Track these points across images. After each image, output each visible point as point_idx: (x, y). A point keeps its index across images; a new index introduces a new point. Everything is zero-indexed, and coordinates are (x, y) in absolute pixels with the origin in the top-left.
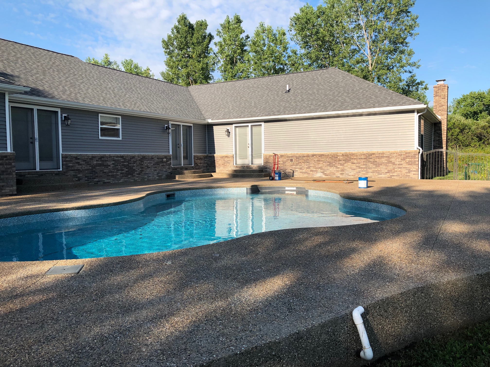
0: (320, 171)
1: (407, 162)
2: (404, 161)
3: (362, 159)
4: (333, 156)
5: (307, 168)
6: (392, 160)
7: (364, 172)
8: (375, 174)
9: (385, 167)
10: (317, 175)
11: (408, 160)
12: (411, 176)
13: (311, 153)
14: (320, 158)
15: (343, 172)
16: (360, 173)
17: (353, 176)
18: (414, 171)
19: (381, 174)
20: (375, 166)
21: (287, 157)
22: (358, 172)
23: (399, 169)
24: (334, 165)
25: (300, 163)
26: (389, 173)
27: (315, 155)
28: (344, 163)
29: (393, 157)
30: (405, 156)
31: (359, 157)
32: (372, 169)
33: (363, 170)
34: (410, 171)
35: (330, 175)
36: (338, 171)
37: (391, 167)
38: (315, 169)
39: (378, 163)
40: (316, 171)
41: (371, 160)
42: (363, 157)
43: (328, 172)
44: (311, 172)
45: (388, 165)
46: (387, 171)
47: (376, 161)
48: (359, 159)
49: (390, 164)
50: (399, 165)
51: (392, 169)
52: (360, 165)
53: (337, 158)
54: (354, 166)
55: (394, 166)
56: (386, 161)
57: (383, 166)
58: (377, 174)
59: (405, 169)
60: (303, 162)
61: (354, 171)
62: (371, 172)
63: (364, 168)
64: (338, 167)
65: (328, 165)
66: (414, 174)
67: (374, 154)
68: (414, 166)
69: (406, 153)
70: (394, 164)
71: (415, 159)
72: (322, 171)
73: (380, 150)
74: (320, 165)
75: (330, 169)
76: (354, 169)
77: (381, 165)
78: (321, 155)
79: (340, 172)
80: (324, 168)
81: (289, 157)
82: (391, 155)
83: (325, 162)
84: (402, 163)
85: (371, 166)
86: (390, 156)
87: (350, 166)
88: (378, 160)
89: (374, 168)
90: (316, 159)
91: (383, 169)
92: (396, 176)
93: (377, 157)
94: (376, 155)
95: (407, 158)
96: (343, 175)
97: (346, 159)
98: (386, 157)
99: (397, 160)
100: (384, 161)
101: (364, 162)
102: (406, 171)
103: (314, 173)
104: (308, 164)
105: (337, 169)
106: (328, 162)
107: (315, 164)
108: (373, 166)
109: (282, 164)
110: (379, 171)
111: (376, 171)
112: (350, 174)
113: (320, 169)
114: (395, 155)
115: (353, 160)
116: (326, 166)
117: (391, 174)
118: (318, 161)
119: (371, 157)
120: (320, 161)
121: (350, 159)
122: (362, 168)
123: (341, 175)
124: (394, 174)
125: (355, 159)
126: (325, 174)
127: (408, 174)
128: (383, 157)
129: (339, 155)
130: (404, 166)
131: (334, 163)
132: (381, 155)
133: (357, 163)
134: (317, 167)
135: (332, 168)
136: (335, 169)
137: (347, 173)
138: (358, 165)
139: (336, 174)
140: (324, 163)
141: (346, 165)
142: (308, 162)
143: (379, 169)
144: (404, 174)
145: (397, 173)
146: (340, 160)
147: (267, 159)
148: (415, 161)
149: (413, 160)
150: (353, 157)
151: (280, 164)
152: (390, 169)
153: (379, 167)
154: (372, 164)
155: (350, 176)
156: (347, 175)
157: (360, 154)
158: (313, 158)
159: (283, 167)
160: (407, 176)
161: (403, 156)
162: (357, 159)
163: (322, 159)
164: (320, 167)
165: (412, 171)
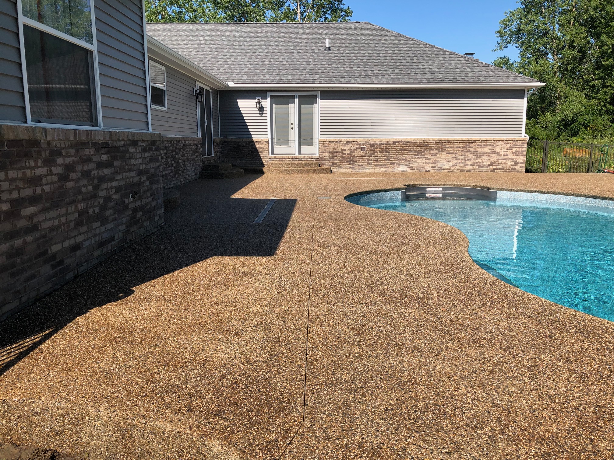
0: (403, 163)
1: (514, 151)
2: (511, 151)
3: (459, 147)
4: (422, 144)
5: (386, 160)
7: (462, 165)
8: (475, 167)
9: (487, 158)
10: (399, 169)
11: (515, 149)
12: (517, 169)
13: (391, 138)
14: (404, 145)
15: (435, 165)
16: (456, 166)
17: (447, 169)
18: (521, 163)
19: (483, 167)
20: (475, 157)
21: (357, 144)
22: (454, 165)
23: (504, 161)
24: (424, 155)
25: (376, 152)
26: (492, 165)
27: (398, 142)
28: (437, 153)
29: (498, 146)
30: (512, 145)
31: (457, 145)
32: (472, 161)
33: (460, 161)
34: (516, 163)
35: (417, 169)
36: (428, 163)
37: (494, 158)
38: (397, 161)
39: (480, 153)
40: (399, 164)
41: (471, 149)
42: (462, 145)
43: (414, 165)
44: (391, 165)
45: (491, 155)
46: (489, 163)
47: (477, 151)
48: (457, 147)
49: (494, 155)
50: (504, 155)
51: (496, 161)
52: (457, 155)
53: (427, 145)
54: (449, 157)
55: (498, 157)
56: (489, 151)
57: (485, 157)
58: (477, 167)
59: (511, 161)
60: (380, 152)
61: (449, 163)
62: (471, 165)
63: (462, 159)
64: (429, 157)
65: (415, 156)
66: (521, 167)
67: (475, 141)
68: (521, 157)
69: (514, 141)
70: (498, 154)
71: (523, 149)
72: (406, 163)
73: (483, 137)
74: (403, 155)
75: (418, 161)
76: (450, 161)
77: (483, 156)
78: (406, 142)
79: (431, 165)
80: (409, 159)
81: (360, 144)
82: (495, 144)
83: (412, 152)
84: (508, 153)
85: (470, 157)
86: (495, 145)
87: (444, 157)
88: (480, 149)
89: (474, 159)
90: (400, 147)
91: (485, 160)
92: (500, 169)
93: (478, 145)
94: (478, 143)
95: (514, 148)
96: (435, 169)
97: (440, 148)
98: (490, 145)
99: (502, 149)
100: (486, 151)
101: (462, 151)
102: (512, 163)
103: (396, 167)
104: (387, 153)
105: (427, 161)
106: (416, 152)
107: (397, 153)
108: (474, 157)
109: (348, 154)
110: (481, 163)
111: (477, 163)
112: (443, 167)
113: (403, 161)
114: (500, 143)
115: (449, 149)
116: (412, 157)
117: (495, 167)
118: (401, 150)
119: (471, 145)
120: (404, 150)
121: (444, 148)
122: (459, 159)
123: (433, 169)
124: (498, 167)
125: (451, 148)
126: (411, 168)
127: (514, 167)
128: (486, 145)
129: (430, 142)
130: (510, 157)
131: (423, 153)
132: (484, 143)
133: (453, 153)
134: (399, 158)
135: (421, 159)
136: (425, 161)
137: (440, 165)
138: (454, 155)
139: (425, 167)
140: (410, 153)
141: (439, 155)
142: (387, 152)
143: (480, 161)
144: (510, 167)
145: (502, 165)
146: (431, 149)
147: (325, 147)
148: (523, 151)
149: (520, 149)
150: (448, 145)
151: (345, 154)
152: (493, 161)
153: (481, 159)
154: (472, 155)
155: (444, 169)
156: (439, 169)
157: (458, 141)
158: (395, 145)
159: (351, 158)
160: (512, 169)
161: (509, 145)
162: (454, 148)
163: (407, 147)
164: (404, 158)
165: (518, 163)
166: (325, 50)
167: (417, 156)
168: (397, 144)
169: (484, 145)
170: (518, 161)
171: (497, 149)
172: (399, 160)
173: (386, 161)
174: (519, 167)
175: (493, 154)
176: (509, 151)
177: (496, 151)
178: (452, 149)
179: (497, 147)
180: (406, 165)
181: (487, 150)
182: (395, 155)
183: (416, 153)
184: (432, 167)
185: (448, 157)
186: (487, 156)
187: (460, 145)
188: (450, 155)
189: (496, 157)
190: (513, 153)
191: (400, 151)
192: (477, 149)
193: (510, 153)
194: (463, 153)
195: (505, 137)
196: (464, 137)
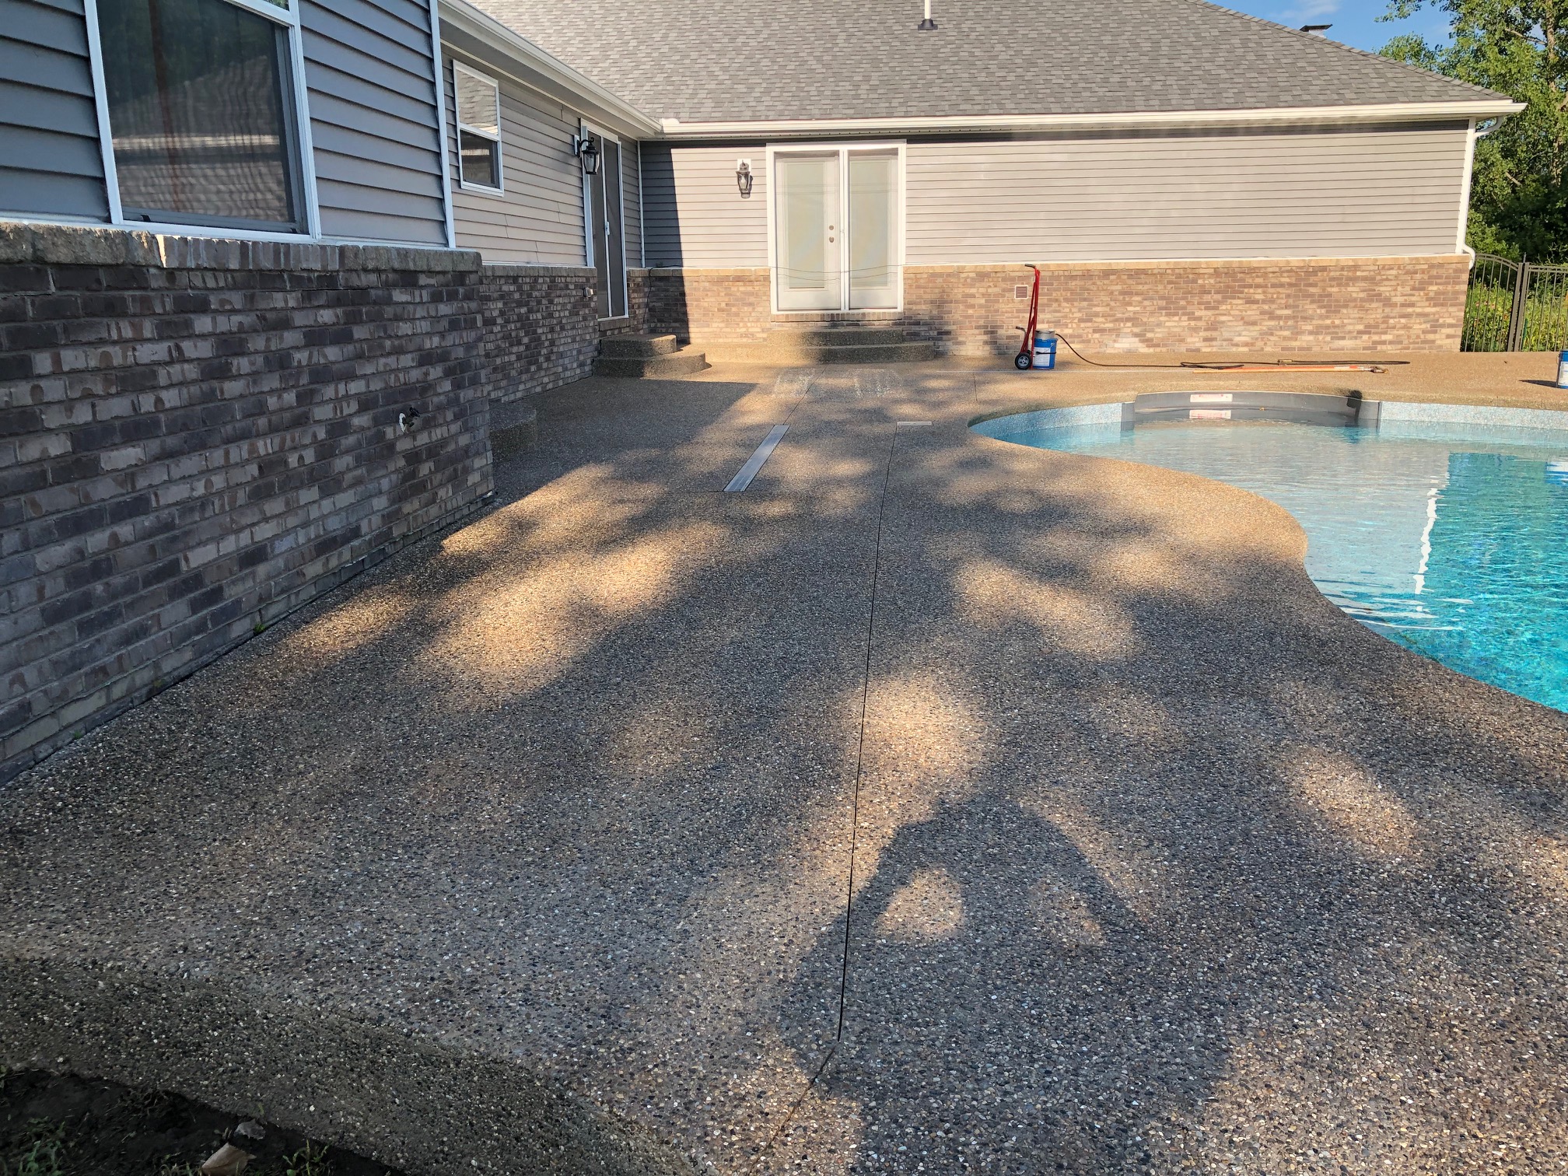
0: (1129, 330)
1: (1432, 294)
2: (1422, 293)
3: (1282, 285)
4: (1179, 276)
5: (1081, 320)
6: (1382, 289)
7: (1287, 333)
8: (1321, 337)
9: (1355, 313)
10: (1116, 345)
11: (1435, 288)
12: (1439, 342)
13: (1096, 261)
14: (1131, 282)
15: (1215, 334)
16: (1272, 334)
17: (1246, 344)
18: (1450, 326)
19: (1343, 338)
20: (1323, 311)
21: (1004, 280)
22: (1266, 334)
23: (1403, 321)
24: (1184, 308)
25: (1057, 300)
26: (1369, 333)
27: (1113, 272)
28: (1219, 302)
29: (1387, 279)
30: (1426, 277)
31: (1274, 281)
32: (1314, 322)
33: (1282, 323)
34: (1435, 327)
35: (1165, 345)
36: (1196, 329)
37: (1376, 312)
38: (1111, 325)
39: (1337, 301)
40: (1117, 332)
41: (1312, 290)
42: (1287, 280)
43: (1158, 334)
44: (1097, 335)
45: (1367, 305)
46: (1361, 327)
47: (1330, 295)
48: (1274, 286)
49: (1374, 305)
50: (1403, 305)
51: (1380, 321)
52: (1273, 306)
53: (1194, 281)
54: (1252, 312)
55: (1387, 310)
56: (1362, 295)
57: (1350, 311)
58: (1328, 338)
59: (1422, 320)
60: (1066, 300)
61: (1251, 328)
62: (1311, 333)
63: (1287, 318)
64: (1198, 314)
65: (1161, 308)
66: (1448, 336)
67: (1324, 269)
68: (1451, 309)
69: (1432, 266)
70: (1387, 302)
71: (1457, 287)
72: (1136, 330)
73: (1346, 257)
74: (1130, 308)
75: (1167, 324)
76: (1254, 323)
77: (1346, 306)
78: (1137, 274)
79: (1203, 334)
80: (1145, 320)
81: (1013, 280)
82: (1379, 274)
83: (1152, 299)
84: (1413, 299)
85: (1310, 312)
86: (1378, 278)
87: (1237, 313)
88: (1335, 289)
89: (1321, 317)
90: (1119, 287)
91: (1350, 318)
92: (1391, 343)
93: (1333, 279)
94: (1332, 274)
95: (1431, 284)
96: (1214, 343)
97: (1228, 287)
98: (1364, 279)
99: (1399, 288)
100: (1354, 295)
101: (1288, 296)
102: (1424, 326)
103: (1106, 338)
104: (1085, 304)
105: (1193, 323)
106: (1162, 298)
107: (1112, 304)
108: (1318, 311)
109: (981, 306)
110: (1337, 327)
111: (1328, 327)
112: (1237, 339)
113: (1129, 324)
114: (1394, 272)
115: (1252, 291)
116: (1152, 313)
117: (1376, 338)
118: (1123, 293)
119: (1312, 279)
120: (1130, 294)
121: (1239, 286)
122: (1279, 318)
123: (1207, 343)
124: (1384, 337)
125: (1258, 286)
126: (1149, 343)
127: (1431, 337)
128: (1355, 279)
129: (1202, 271)
130: (1418, 310)
131: (1183, 303)
132: (1349, 274)
133: (1264, 302)
134: (1119, 315)
135: (1176, 318)
136: (1185, 324)
137: (1226, 335)
138: (1266, 307)
139: (1189, 340)
140: (1146, 303)
141: (1224, 307)
142: (1085, 300)
143: (1337, 322)
144: (1418, 337)
145: (1395, 332)
146: (1204, 291)
147: (918, 287)
148: (1456, 293)
149: (1449, 288)
150: (1250, 281)
151: (972, 306)
152: (1372, 322)
153: (1338, 316)
154: (1314, 306)
155: (1237, 345)
156: (1225, 343)
157: (1277, 270)
158: (1106, 282)
159: (987, 317)
160: (1425, 342)
161: (1418, 276)
162: (1266, 286)
163: (1140, 287)
164: (1131, 314)
165: (1442, 326)
166: (922, 27)
167: (1165, 308)
168: (1112, 277)
169: (1349, 279)
170: (1441, 321)
171: (1385, 289)
172: (1117, 320)
173: (1082, 325)
174: (1444, 336)
175: (1372, 301)
176: (1416, 293)
177: (1380, 295)
178: (1260, 290)
179: (1386, 283)
180: (1136, 335)
181: (1355, 291)
182: (1107, 309)
183: (1163, 303)
184: (1206, 340)
185: (1249, 313)
186: (1355, 307)
187: (1283, 280)
188: (1255, 306)
189: (1380, 311)
190: (1429, 299)
191: (1121, 297)
192: (1329, 289)
193: (1418, 299)
194: (1291, 301)
195: (1406, 255)
196: (1295, 259)
